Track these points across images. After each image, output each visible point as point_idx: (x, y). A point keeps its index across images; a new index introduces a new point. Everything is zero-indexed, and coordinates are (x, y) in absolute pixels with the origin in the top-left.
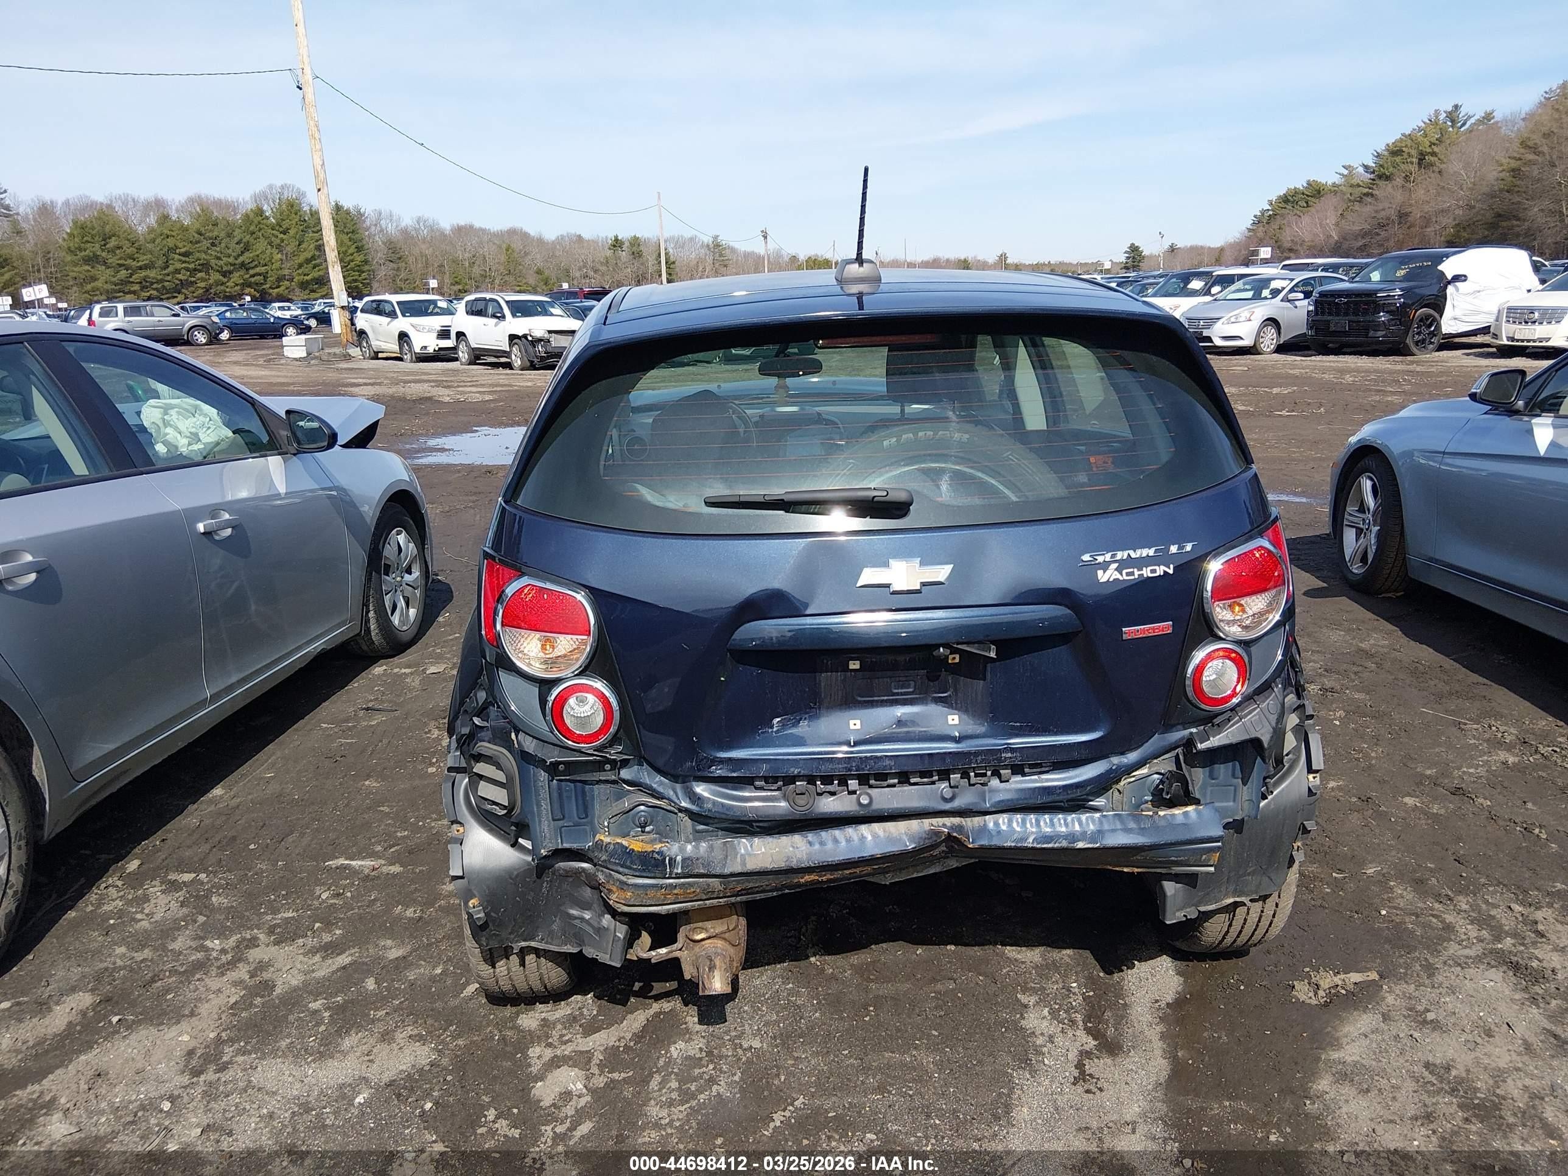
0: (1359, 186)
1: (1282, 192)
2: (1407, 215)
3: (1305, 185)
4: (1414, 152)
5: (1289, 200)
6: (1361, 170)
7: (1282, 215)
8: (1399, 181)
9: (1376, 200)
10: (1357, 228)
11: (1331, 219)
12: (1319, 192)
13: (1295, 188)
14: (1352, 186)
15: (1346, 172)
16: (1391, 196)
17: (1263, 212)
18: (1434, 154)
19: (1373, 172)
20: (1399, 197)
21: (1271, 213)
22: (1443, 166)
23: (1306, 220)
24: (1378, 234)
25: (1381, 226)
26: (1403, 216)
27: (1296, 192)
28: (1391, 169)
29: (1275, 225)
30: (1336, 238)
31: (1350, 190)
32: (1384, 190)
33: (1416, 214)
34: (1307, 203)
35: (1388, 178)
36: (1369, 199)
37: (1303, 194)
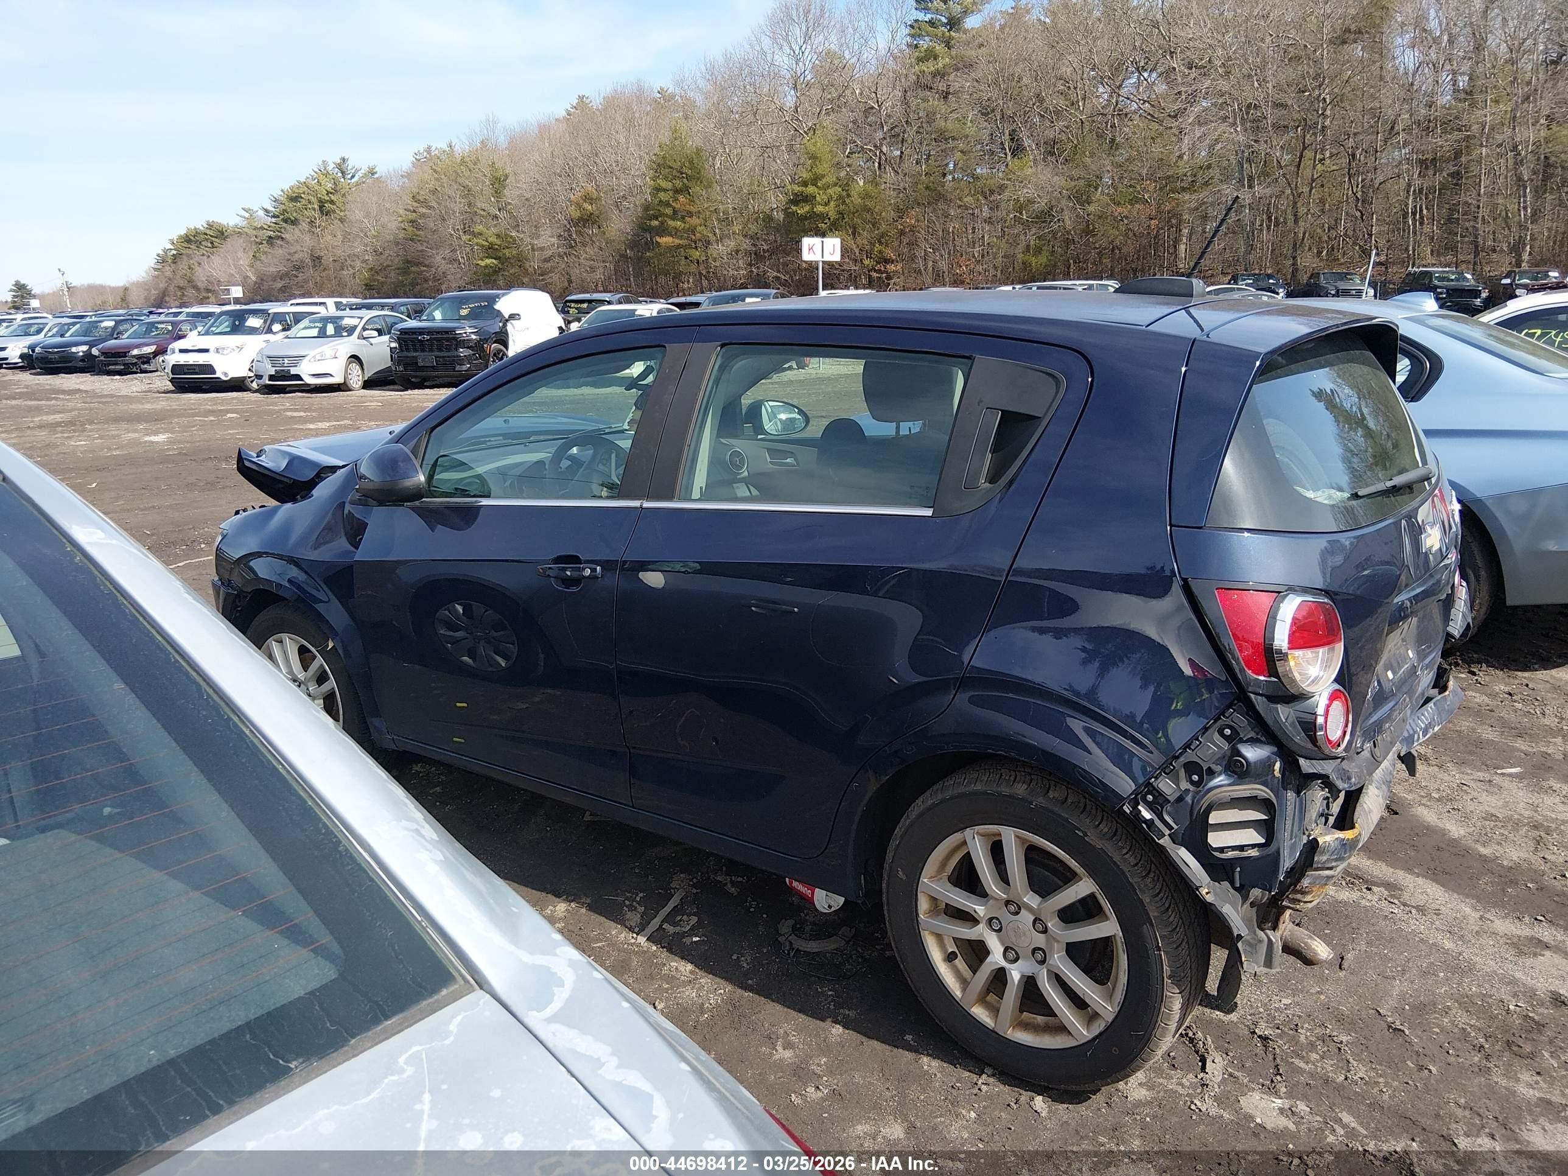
0: (262, 228)
1: (183, 232)
2: (319, 258)
3: (206, 226)
4: (314, 200)
5: (191, 240)
6: (261, 213)
7: (188, 256)
8: (304, 225)
9: (288, 243)
10: (273, 269)
11: (244, 261)
12: (222, 233)
13: (195, 229)
14: (255, 229)
15: (247, 215)
16: (300, 241)
17: (166, 251)
18: (332, 202)
19: (274, 216)
20: (308, 241)
21: (175, 252)
22: (342, 214)
23: (216, 260)
24: (297, 277)
25: (297, 268)
26: (317, 260)
27: (197, 233)
28: (295, 214)
29: (183, 265)
30: (254, 279)
31: (254, 232)
32: (291, 234)
33: (328, 259)
34: (212, 243)
35: (294, 222)
36: (279, 242)
37: (206, 234)
